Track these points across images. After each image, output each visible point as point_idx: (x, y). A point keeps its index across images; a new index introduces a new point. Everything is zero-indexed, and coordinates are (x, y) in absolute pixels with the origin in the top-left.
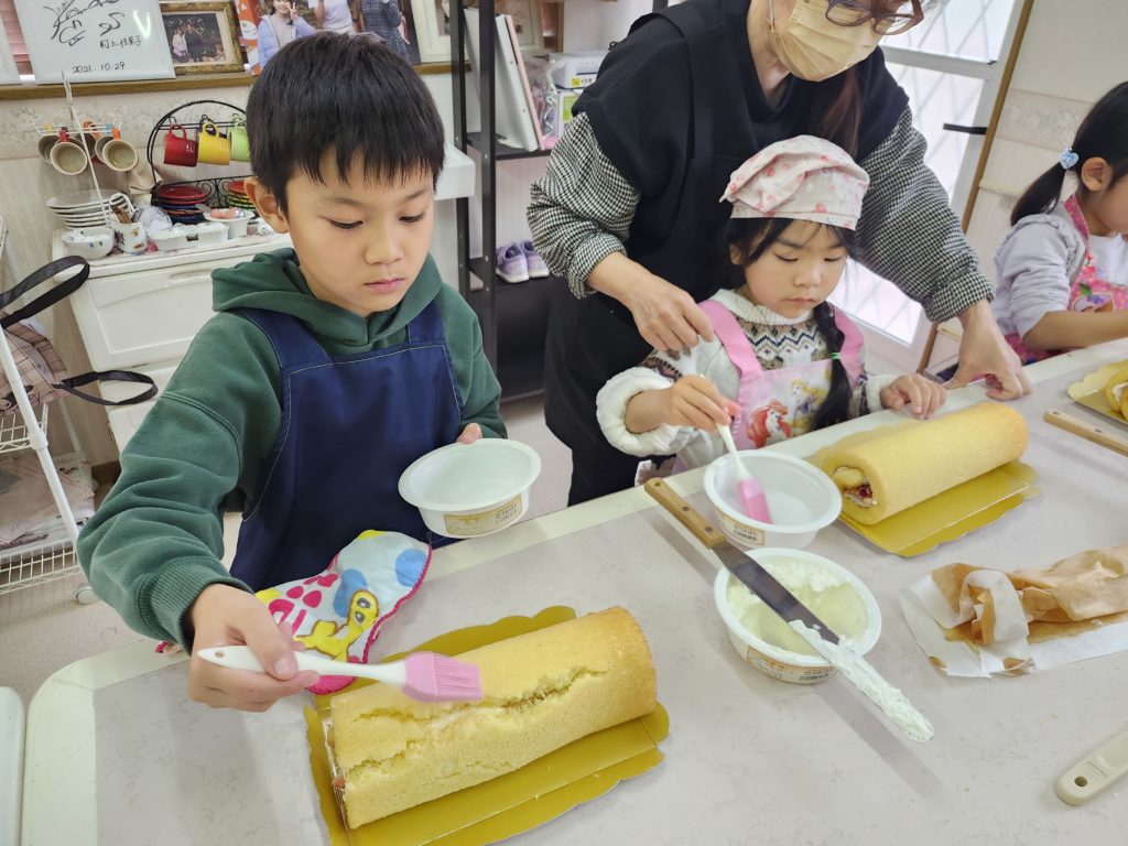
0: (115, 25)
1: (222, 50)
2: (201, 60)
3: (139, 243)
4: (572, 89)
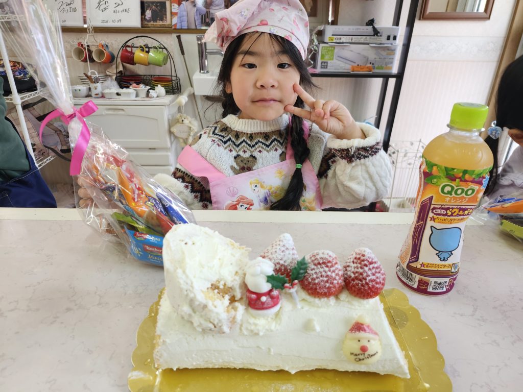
0: (121, 3)
1: (166, 18)
2: (156, 22)
3: (97, 93)
4: (327, 43)
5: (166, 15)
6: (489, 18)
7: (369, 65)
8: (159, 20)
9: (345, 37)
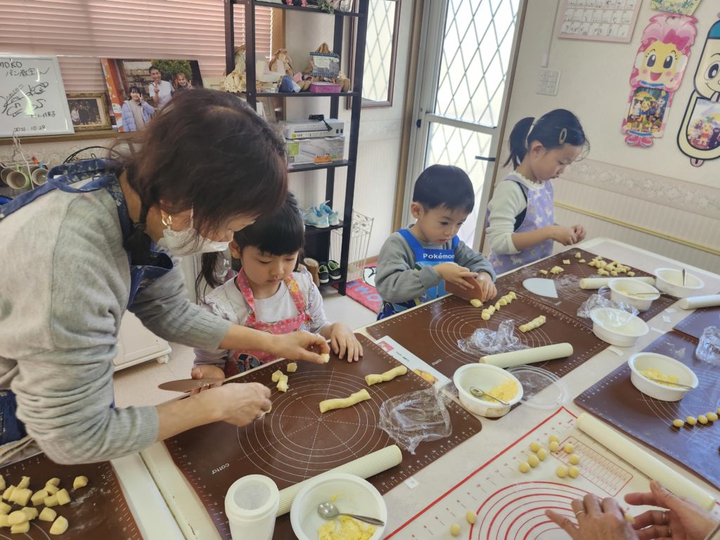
0: (40, 105)
1: (99, 118)
2: (87, 124)
4: (292, 140)
5: (98, 114)
6: (391, 105)
7: (326, 156)
8: (92, 121)
9: (305, 133)
